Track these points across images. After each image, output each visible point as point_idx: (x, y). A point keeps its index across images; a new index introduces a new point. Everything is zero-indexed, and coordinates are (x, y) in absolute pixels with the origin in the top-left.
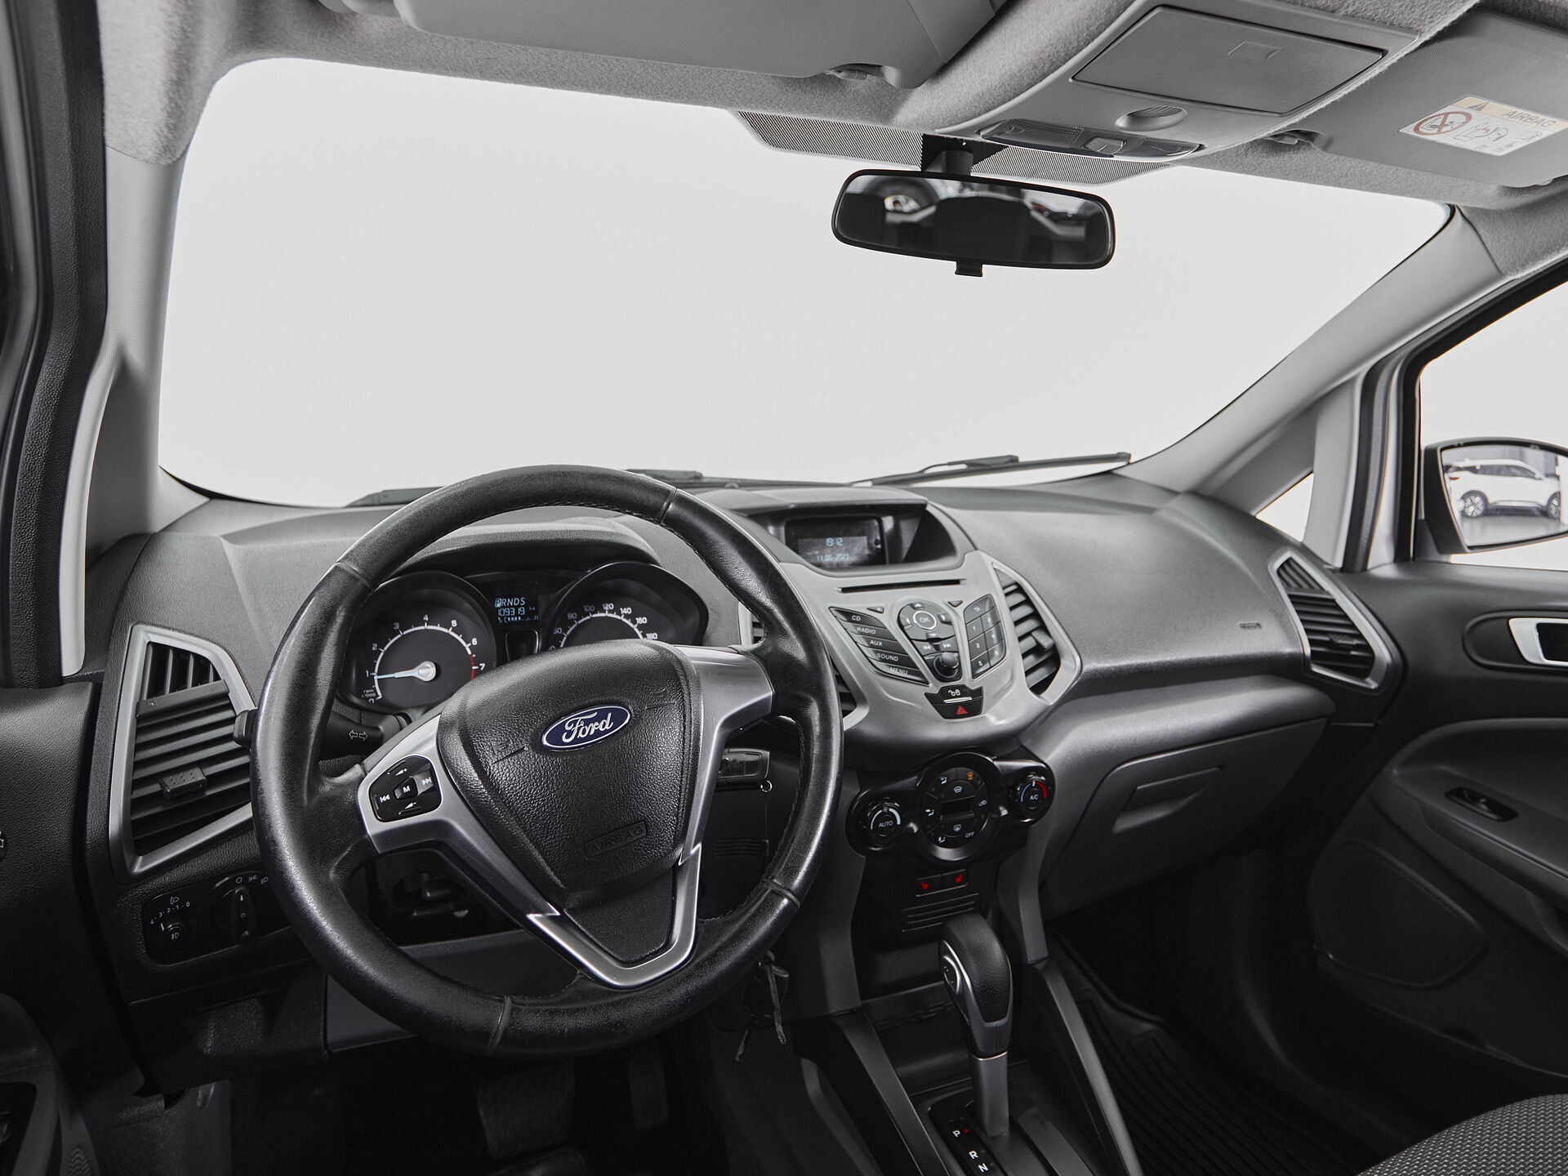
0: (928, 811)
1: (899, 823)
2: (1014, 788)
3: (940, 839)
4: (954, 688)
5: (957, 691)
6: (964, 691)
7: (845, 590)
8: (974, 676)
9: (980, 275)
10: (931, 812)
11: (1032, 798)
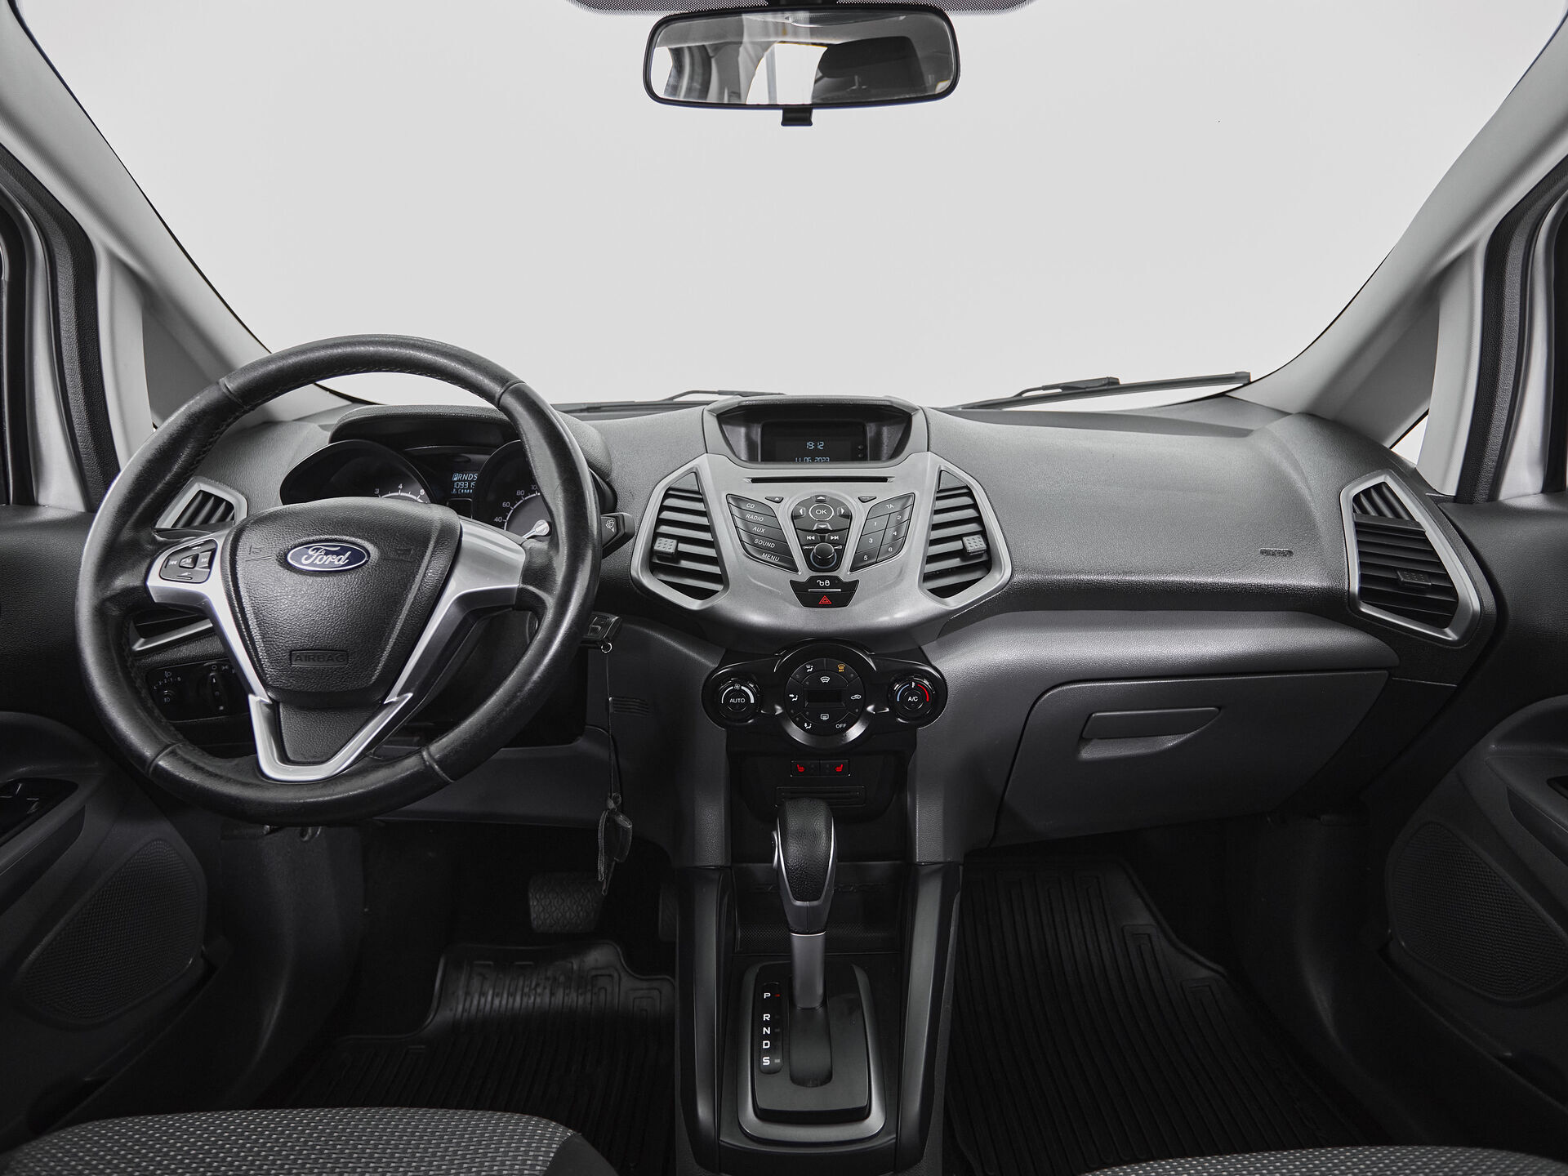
0: (793, 696)
1: (752, 701)
2: (893, 685)
3: (806, 725)
4: (823, 579)
5: (828, 582)
6: (836, 581)
7: (755, 480)
8: (853, 569)
9: (810, 124)
10: (795, 697)
11: (910, 699)
